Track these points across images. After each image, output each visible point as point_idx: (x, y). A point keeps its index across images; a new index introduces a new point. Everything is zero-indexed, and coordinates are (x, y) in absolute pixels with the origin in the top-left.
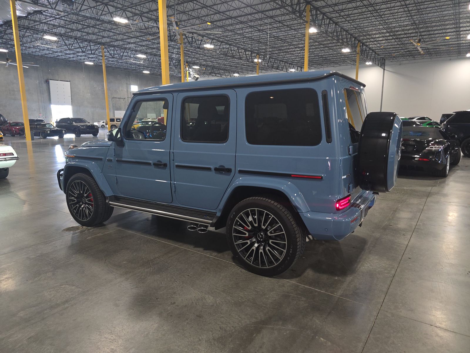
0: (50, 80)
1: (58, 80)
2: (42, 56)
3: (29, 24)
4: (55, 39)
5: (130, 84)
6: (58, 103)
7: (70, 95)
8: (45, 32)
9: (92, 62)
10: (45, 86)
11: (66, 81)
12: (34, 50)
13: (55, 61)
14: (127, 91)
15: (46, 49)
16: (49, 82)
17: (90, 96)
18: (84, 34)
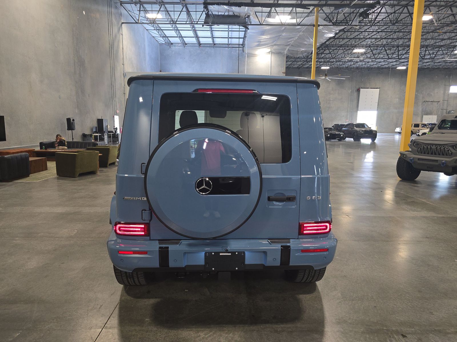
0: (361, 88)
1: (368, 88)
2: (357, 68)
3: (355, 42)
4: (362, 51)
5: (450, 86)
6: (365, 109)
7: (377, 102)
8: (355, 47)
9: (404, 66)
10: (355, 94)
11: (376, 88)
12: (349, 64)
13: (369, 70)
14: (444, 94)
15: (359, 61)
16: (360, 90)
17: (398, 101)
18: (389, 40)
